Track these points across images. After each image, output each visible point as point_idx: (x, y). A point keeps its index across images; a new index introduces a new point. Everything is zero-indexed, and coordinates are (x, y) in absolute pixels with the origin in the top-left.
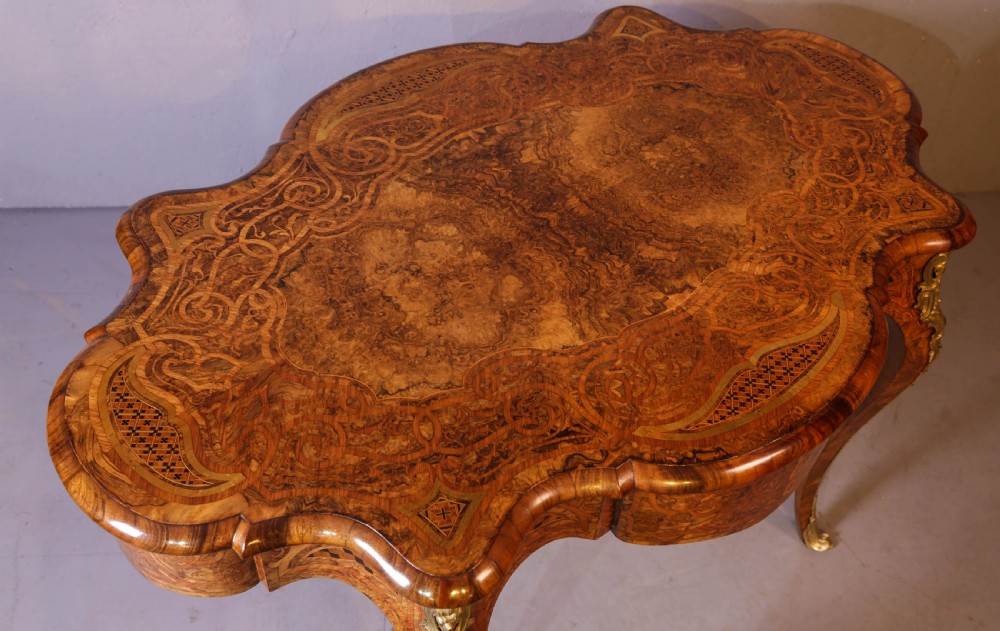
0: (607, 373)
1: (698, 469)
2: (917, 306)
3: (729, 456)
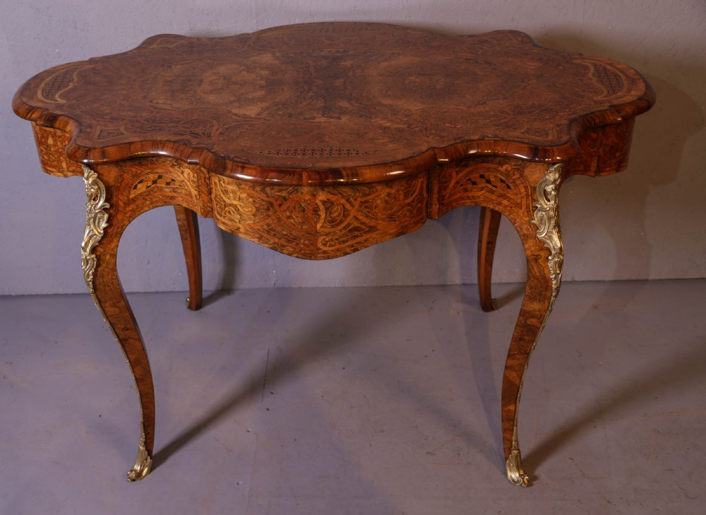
0: (246, 126)
1: (228, 161)
2: (534, 222)
3: (248, 164)
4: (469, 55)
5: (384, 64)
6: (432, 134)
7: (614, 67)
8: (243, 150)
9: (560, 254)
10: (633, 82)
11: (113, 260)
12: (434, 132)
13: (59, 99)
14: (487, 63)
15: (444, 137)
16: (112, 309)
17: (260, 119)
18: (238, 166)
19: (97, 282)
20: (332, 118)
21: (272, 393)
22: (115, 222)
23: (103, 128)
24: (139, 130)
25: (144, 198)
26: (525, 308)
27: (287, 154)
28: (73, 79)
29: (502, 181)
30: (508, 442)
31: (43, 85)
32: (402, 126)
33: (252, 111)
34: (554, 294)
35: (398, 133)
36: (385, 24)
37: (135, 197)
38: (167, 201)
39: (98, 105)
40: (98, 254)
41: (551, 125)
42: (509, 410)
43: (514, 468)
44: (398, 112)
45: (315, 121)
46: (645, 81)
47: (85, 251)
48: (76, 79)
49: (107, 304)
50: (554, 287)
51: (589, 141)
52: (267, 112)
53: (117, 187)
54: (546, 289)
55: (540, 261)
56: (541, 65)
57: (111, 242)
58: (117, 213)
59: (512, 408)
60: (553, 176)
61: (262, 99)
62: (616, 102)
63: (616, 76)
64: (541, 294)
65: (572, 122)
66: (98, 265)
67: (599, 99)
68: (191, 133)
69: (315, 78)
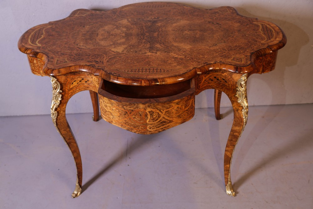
0: (118, 57)
1: (111, 75)
2: (236, 96)
3: (120, 76)
4: (210, 20)
5: (174, 25)
6: (194, 61)
7: (270, 26)
8: (117, 70)
9: (247, 108)
10: (278, 33)
11: (64, 113)
12: (195, 60)
13: (38, 44)
14: (217, 24)
15: (200, 62)
16: (64, 132)
17: (123, 53)
18: (115, 78)
19: (58, 122)
20: (153, 53)
21: (130, 158)
22: (64, 98)
23: (58, 59)
24: (73, 60)
25: (76, 88)
26: (233, 129)
27: (135, 72)
28: (43, 33)
29: (223, 79)
30: (226, 179)
31: (30, 36)
32: (182, 57)
33: (120, 49)
34: (245, 124)
35: (181, 61)
36: (174, 3)
37: (73, 87)
38: (86, 88)
39: (55, 47)
40: (58, 111)
41: (243, 56)
42: (227, 167)
43: (229, 189)
44: (181, 50)
45: (146, 54)
46: (283, 33)
47: (52, 110)
48: (44, 33)
49: (62, 130)
50: (245, 121)
51: (259, 60)
52: (126, 50)
53: (65, 83)
54: (241, 122)
55: (239, 111)
56: (240, 24)
57: (63, 106)
58: (65, 94)
59: (228, 166)
60: (244, 78)
61: (123, 43)
62: (270, 44)
63: (271, 30)
64: (239, 124)
65: (252, 54)
66: (58, 115)
67: (263, 42)
68: (95, 61)
69: (146, 32)
